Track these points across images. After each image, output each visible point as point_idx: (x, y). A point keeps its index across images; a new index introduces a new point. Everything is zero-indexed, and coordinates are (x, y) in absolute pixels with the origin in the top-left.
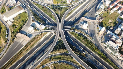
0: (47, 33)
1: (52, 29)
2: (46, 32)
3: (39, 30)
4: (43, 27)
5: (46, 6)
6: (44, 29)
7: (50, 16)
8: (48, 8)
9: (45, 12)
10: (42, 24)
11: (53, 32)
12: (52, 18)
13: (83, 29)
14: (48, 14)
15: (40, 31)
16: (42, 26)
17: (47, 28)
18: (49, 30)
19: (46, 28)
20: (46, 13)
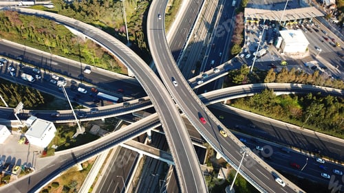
0: (86, 170)
1: (110, 126)
2: (79, 167)
3: (18, 169)
4: (42, 133)
5: (23, 10)
6: (54, 141)
7: (66, 51)
8: (36, 15)
9: (21, 40)
10: (23, 117)
11: (130, 144)
12: (81, 57)
13: (292, 63)
14: (48, 43)
15: (26, 170)
16: (26, 129)
17: (74, 129)
18: (96, 137)
19: (63, 130)
20: (32, 44)
